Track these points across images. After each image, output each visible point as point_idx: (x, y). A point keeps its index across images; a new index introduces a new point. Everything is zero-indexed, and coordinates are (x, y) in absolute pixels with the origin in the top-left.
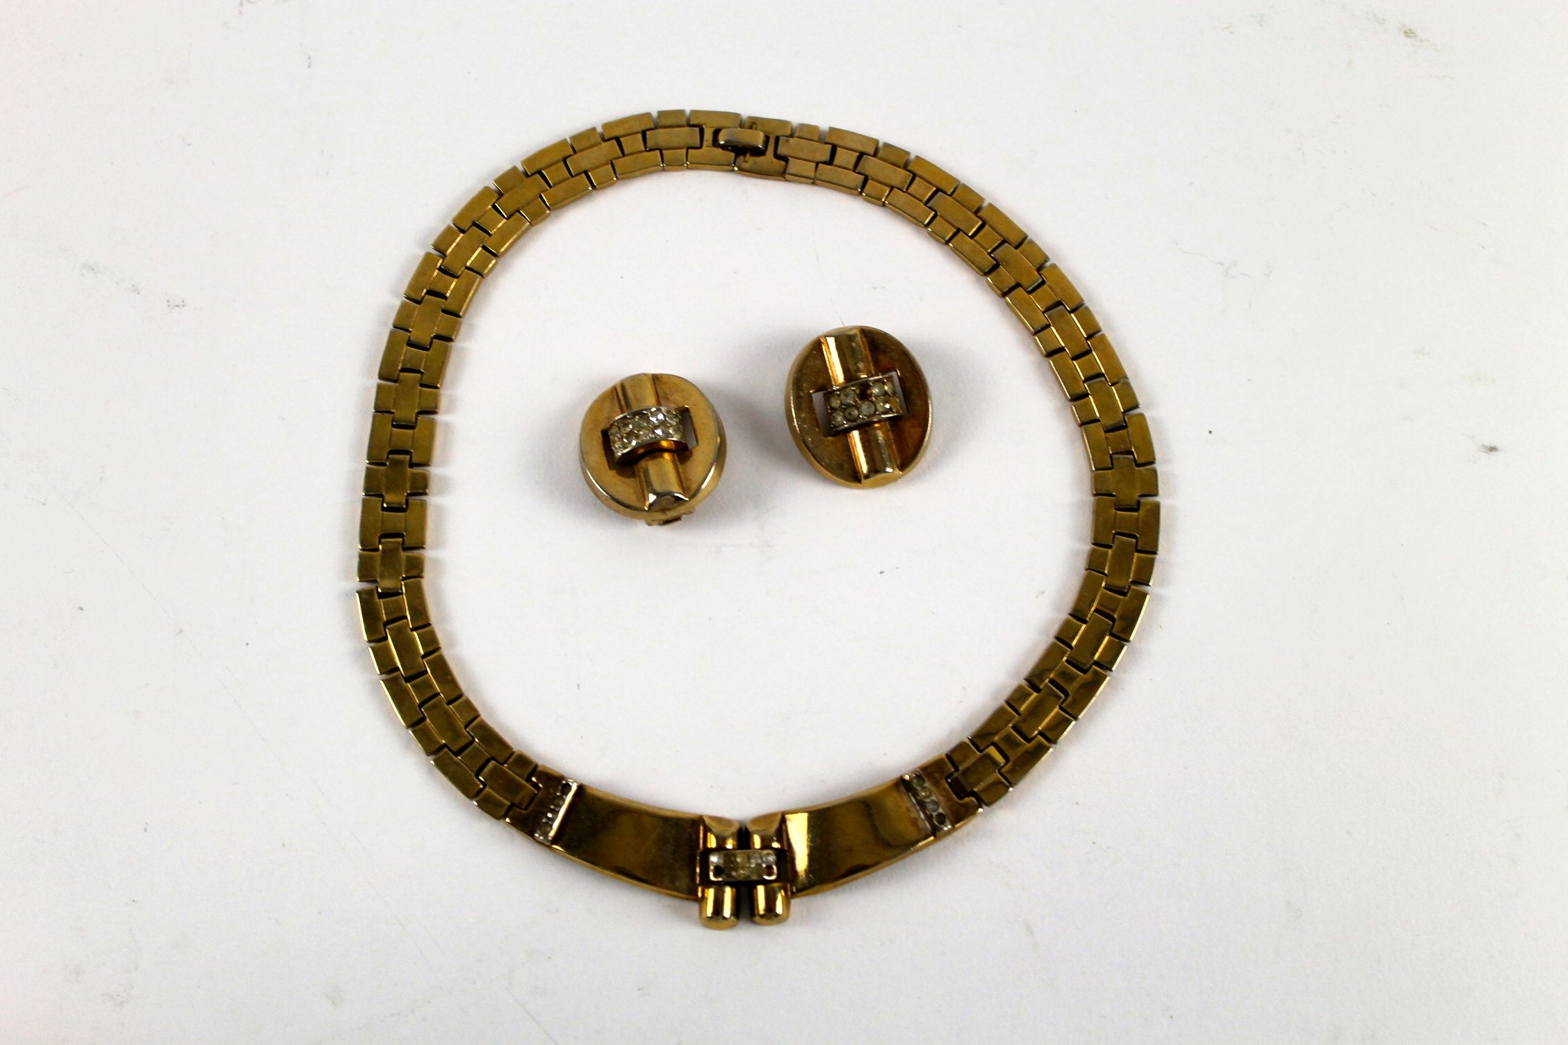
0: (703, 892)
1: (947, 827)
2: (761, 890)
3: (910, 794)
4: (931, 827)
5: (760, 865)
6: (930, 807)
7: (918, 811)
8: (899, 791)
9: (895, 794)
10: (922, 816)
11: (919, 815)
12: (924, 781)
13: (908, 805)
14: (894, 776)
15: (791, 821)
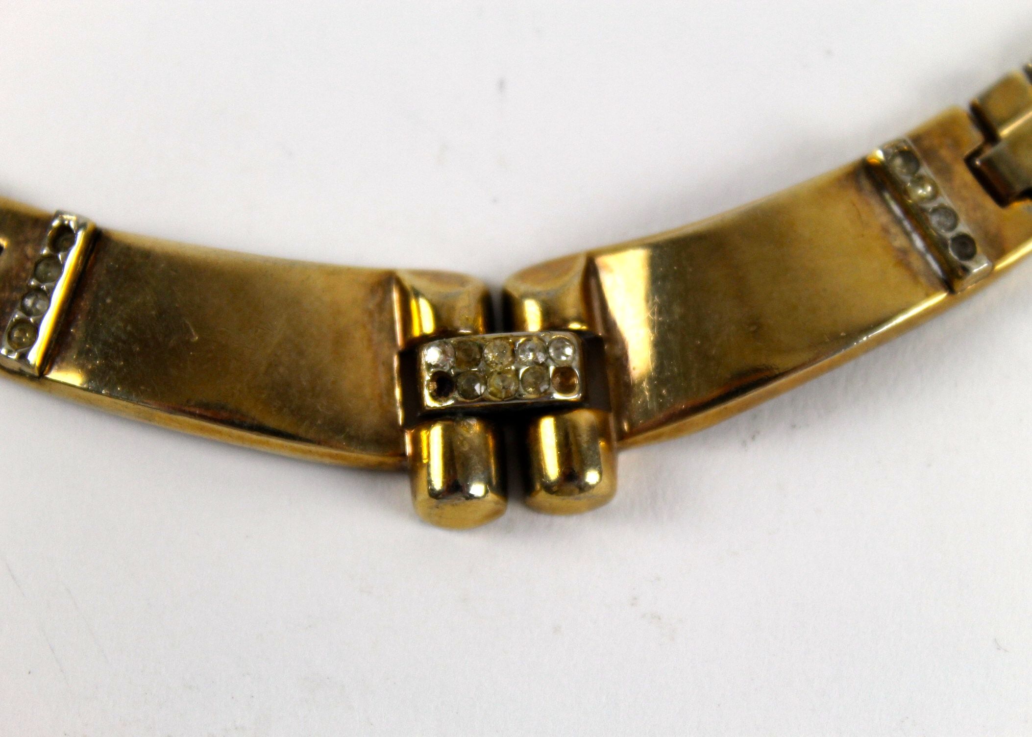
0: (416, 442)
1: (978, 267)
2: (547, 428)
3: (887, 196)
4: (941, 266)
5: (545, 366)
6: (934, 220)
7: (907, 235)
8: (859, 189)
9: (851, 195)
10: (919, 243)
11: (911, 241)
12: (918, 166)
13: (884, 219)
14: (851, 156)
15: (611, 271)
